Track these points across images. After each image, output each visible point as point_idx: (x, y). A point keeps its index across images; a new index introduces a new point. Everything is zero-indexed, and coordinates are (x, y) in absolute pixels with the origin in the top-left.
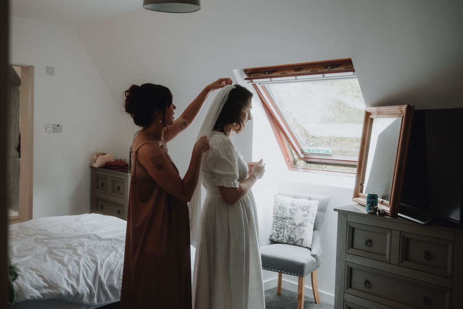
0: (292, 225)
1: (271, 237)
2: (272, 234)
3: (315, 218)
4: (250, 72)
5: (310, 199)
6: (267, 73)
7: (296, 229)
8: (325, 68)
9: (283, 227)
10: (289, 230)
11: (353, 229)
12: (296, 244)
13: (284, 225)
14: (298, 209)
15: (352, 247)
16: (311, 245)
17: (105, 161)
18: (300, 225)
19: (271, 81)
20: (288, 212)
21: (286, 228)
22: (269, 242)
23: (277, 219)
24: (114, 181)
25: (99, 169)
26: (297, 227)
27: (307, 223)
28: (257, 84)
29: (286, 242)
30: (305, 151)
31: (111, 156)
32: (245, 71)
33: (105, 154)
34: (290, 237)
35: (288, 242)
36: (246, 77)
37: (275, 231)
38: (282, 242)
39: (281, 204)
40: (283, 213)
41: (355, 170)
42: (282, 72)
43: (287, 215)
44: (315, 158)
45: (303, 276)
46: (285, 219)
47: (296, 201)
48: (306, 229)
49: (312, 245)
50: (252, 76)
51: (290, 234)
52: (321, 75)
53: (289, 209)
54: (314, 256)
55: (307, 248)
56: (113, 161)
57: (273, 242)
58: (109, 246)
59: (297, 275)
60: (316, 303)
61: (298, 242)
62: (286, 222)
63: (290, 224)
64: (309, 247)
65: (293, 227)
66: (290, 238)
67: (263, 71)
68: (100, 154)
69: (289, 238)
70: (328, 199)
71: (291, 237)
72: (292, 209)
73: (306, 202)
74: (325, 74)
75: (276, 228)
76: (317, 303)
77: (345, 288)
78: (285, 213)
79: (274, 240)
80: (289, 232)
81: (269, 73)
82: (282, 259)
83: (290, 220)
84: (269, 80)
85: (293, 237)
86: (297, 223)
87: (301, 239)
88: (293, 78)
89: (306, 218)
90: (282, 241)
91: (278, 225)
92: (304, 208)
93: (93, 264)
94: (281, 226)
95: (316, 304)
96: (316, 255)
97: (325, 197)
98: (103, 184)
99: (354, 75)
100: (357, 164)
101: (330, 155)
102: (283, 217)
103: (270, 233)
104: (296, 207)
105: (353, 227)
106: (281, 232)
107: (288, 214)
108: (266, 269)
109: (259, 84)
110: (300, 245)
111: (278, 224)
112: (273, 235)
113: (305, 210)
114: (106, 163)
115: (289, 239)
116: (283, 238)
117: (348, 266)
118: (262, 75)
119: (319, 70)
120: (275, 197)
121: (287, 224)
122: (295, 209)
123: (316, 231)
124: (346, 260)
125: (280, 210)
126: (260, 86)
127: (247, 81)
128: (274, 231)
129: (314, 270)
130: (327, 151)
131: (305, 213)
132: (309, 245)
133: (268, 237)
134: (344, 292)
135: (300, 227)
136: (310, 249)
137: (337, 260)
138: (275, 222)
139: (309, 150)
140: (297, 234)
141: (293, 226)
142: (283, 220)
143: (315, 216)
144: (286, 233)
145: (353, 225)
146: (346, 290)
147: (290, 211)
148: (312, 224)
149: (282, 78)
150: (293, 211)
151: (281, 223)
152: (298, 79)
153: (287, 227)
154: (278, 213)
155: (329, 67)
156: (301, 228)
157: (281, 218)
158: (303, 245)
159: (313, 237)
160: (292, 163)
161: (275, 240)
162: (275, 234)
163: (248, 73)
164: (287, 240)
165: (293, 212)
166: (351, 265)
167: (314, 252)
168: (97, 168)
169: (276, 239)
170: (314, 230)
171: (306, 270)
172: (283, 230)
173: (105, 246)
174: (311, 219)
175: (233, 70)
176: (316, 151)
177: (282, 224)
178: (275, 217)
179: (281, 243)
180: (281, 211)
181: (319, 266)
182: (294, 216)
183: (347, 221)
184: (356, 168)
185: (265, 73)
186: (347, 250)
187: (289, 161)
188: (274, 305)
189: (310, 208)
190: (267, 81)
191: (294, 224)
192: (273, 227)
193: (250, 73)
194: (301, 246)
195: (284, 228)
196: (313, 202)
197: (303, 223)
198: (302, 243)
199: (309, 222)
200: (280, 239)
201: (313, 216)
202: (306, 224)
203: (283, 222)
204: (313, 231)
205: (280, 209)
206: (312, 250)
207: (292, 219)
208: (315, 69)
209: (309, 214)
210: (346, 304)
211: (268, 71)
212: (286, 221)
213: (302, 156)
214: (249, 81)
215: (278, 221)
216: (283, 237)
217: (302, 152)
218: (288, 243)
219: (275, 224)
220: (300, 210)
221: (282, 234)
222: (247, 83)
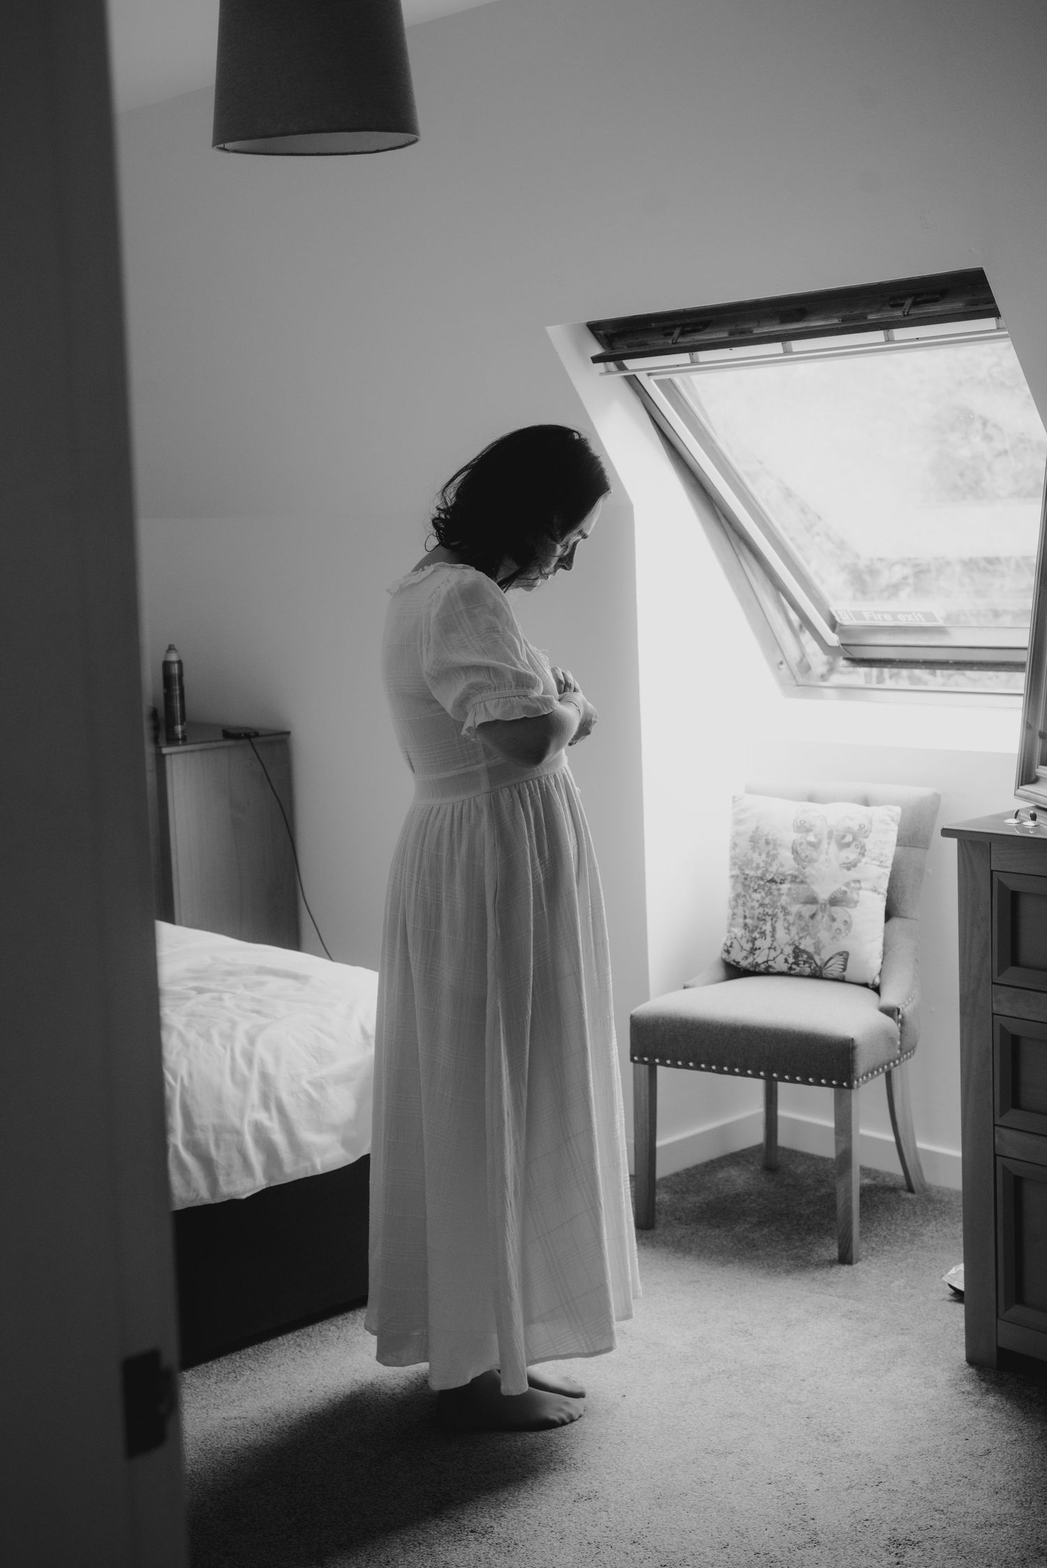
0: (806, 903)
1: (728, 952)
2: (732, 943)
3: (888, 871)
4: (611, 331)
5: (866, 802)
6: (677, 332)
7: (819, 917)
8: (893, 306)
9: (770, 912)
10: (793, 924)
11: (1015, 896)
12: (824, 972)
13: (773, 904)
14: (825, 842)
15: (1015, 962)
16: (880, 974)
18: (834, 902)
19: (693, 362)
20: (786, 856)
21: (781, 915)
22: (720, 972)
23: (747, 882)
26: (823, 910)
27: (861, 892)
28: (642, 376)
29: (784, 968)
30: (845, 619)
32: (594, 327)
34: (797, 947)
35: (790, 968)
36: (598, 350)
37: (743, 931)
38: (771, 970)
39: (757, 828)
40: (766, 862)
41: (1019, 681)
42: (733, 328)
43: (782, 866)
44: (882, 645)
45: (850, 1087)
46: (776, 882)
47: (815, 813)
48: (855, 913)
49: (883, 974)
50: (621, 348)
51: (797, 938)
52: (878, 336)
53: (790, 846)
54: (890, 1012)
55: (866, 985)
57: (734, 971)
59: (829, 1085)
60: (910, 1189)
61: (828, 965)
62: (780, 895)
63: (795, 900)
64: (870, 982)
65: (807, 910)
66: (797, 952)
67: (661, 324)
69: (794, 952)
70: (937, 798)
71: (802, 947)
72: (801, 844)
73: (851, 815)
74: (894, 330)
75: (745, 917)
76: (915, 1189)
77: (997, 1110)
78: (773, 860)
79: (738, 963)
80: (794, 930)
81: (683, 334)
82: (769, 1029)
83: (793, 886)
84: (684, 358)
85: (811, 950)
86: (824, 895)
87: (840, 954)
88: (776, 348)
89: (853, 874)
90: (770, 966)
91: (753, 908)
92: (844, 837)
94: (761, 910)
95: (910, 1195)
96: (899, 1010)
97: (923, 792)
99: (999, 329)
100: (1025, 657)
101: (939, 630)
102: (769, 877)
103: (724, 939)
104: (816, 836)
105: (1011, 889)
106: (763, 934)
107: (786, 862)
108: (713, 1071)
109: (649, 375)
110: (836, 974)
111: (750, 904)
112: (736, 945)
113: (848, 845)
115: (796, 957)
116: (773, 954)
117: (1002, 1028)
118: (660, 342)
119: (871, 313)
120: (734, 802)
121: (784, 900)
122: (811, 844)
123: (895, 922)
124: (995, 1008)
125: (754, 851)
126: (655, 381)
127: (601, 366)
128: (739, 931)
129: (894, 1062)
130: (929, 616)
131: (851, 854)
132: (872, 976)
133: (717, 954)
134: (995, 1125)
135: (834, 909)
136: (877, 989)
137: (963, 1013)
138: (738, 896)
139: (858, 615)
140: (824, 936)
141: (809, 906)
142: (770, 888)
143: (889, 863)
144: (781, 934)
145: (1013, 884)
146: (1001, 1116)
147: (795, 852)
148: (881, 896)
149: (735, 349)
150: (806, 851)
151: (763, 898)
152: (794, 350)
153: (786, 913)
154: (748, 863)
155: (909, 302)
156: (837, 911)
157: (762, 879)
158: (848, 974)
159: (885, 945)
160: (795, 669)
161: (744, 964)
162: (743, 942)
163: (605, 335)
164: (786, 961)
165: (803, 855)
166: (1014, 1028)
167: (891, 997)
169: (746, 958)
170: (889, 916)
171: (863, 1062)
172: (769, 924)
174: (876, 874)
175: (548, 328)
176: (887, 617)
177: (767, 901)
178: (737, 876)
179: (768, 972)
180: (760, 854)
181: (912, 1049)
182: (808, 871)
183: (992, 871)
184: (1025, 674)
185: (671, 334)
186: (995, 973)
187: (781, 663)
188: (754, 1205)
189: (867, 837)
190: (678, 366)
191: (813, 900)
192: (734, 914)
193: (613, 335)
194: (842, 980)
195: (774, 916)
196: (876, 812)
197: (845, 892)
198: (844, 970)
199: (866, 889)
200: (760, 960)
201: (879, 866)
202: (855, 896)
203: (769, 893)
204: (886, 921)
205: (753, 849)
206: (883, 991)
207: (802, 882)
208: (856, 312)
209: (864, 860)
210: (1004, 1167)
211: (678, 326)
212: (779, 890)
213: (833, 639)
214: (611, 365)
215: (751, 891)
216: (772, 951)
217: (834, 625)
218: (793, 972)
219: (740, 902)
220: (829, 844)
221: (769, 939)
222: (601, 374)
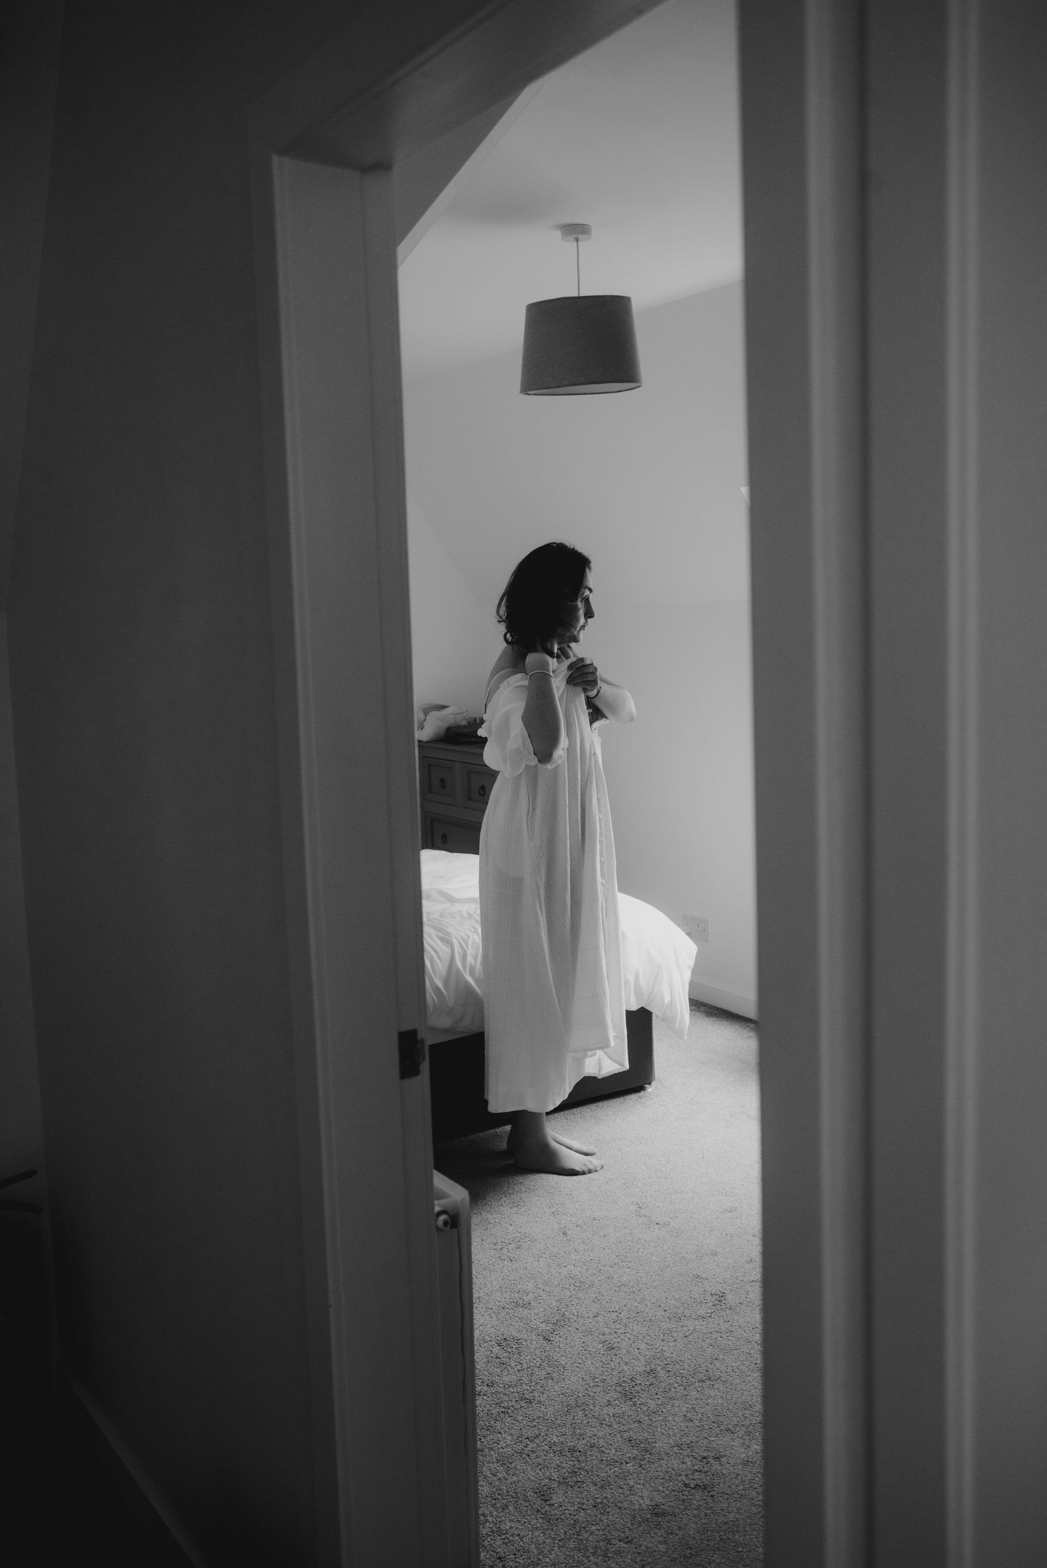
17: (445, 725)
24: (469, 771)
25: (431, 745)
31: (458, 711)
33: (444, 707)
56: (464, 723)
58: (472, 913)
68: (432, 708)
93: (444, 948)
98: (442, 781)
114: (448, 729)
168: (428, 742)
173: (465, 914)
